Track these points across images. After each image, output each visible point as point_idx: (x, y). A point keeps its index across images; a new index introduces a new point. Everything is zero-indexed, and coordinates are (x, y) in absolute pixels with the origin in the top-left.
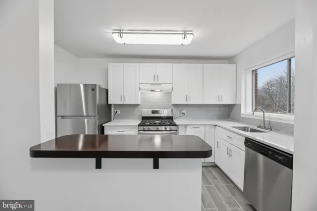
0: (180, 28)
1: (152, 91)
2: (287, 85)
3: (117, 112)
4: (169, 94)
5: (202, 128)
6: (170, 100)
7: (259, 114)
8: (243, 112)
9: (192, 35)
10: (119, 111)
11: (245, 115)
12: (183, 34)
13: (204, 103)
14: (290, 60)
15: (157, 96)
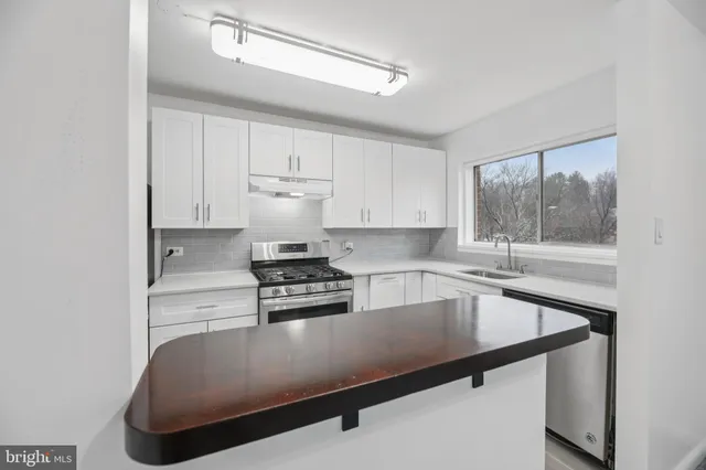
0: (385, 57)
1: (278, 195)
2: (537, 196)
3: (171, 252)
4: (317, 204)
5: (400, 279)
6: (319, 220)
7: (486, 246)
8: (460, 243)
9: (405, 77)
10: (181, 249)
11: (464, 247)
12: (390, 70)
13: (395, 226)
14: (541, 154)
15: (287, 208)
